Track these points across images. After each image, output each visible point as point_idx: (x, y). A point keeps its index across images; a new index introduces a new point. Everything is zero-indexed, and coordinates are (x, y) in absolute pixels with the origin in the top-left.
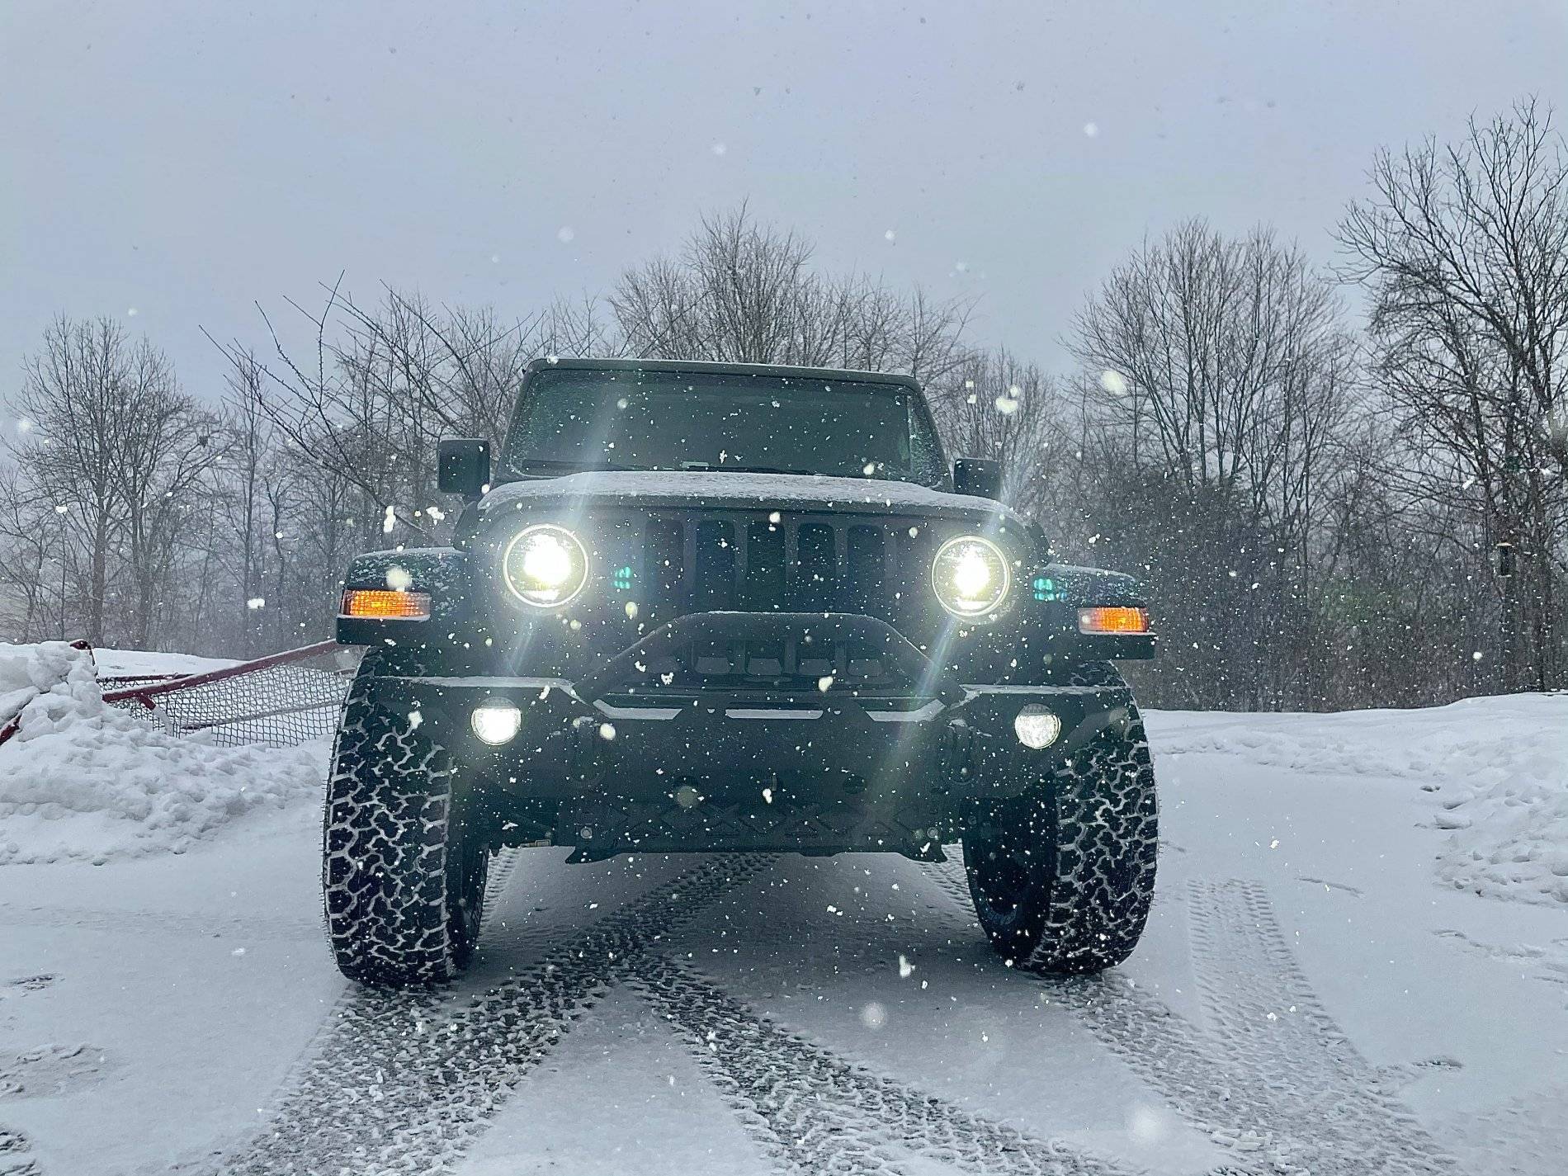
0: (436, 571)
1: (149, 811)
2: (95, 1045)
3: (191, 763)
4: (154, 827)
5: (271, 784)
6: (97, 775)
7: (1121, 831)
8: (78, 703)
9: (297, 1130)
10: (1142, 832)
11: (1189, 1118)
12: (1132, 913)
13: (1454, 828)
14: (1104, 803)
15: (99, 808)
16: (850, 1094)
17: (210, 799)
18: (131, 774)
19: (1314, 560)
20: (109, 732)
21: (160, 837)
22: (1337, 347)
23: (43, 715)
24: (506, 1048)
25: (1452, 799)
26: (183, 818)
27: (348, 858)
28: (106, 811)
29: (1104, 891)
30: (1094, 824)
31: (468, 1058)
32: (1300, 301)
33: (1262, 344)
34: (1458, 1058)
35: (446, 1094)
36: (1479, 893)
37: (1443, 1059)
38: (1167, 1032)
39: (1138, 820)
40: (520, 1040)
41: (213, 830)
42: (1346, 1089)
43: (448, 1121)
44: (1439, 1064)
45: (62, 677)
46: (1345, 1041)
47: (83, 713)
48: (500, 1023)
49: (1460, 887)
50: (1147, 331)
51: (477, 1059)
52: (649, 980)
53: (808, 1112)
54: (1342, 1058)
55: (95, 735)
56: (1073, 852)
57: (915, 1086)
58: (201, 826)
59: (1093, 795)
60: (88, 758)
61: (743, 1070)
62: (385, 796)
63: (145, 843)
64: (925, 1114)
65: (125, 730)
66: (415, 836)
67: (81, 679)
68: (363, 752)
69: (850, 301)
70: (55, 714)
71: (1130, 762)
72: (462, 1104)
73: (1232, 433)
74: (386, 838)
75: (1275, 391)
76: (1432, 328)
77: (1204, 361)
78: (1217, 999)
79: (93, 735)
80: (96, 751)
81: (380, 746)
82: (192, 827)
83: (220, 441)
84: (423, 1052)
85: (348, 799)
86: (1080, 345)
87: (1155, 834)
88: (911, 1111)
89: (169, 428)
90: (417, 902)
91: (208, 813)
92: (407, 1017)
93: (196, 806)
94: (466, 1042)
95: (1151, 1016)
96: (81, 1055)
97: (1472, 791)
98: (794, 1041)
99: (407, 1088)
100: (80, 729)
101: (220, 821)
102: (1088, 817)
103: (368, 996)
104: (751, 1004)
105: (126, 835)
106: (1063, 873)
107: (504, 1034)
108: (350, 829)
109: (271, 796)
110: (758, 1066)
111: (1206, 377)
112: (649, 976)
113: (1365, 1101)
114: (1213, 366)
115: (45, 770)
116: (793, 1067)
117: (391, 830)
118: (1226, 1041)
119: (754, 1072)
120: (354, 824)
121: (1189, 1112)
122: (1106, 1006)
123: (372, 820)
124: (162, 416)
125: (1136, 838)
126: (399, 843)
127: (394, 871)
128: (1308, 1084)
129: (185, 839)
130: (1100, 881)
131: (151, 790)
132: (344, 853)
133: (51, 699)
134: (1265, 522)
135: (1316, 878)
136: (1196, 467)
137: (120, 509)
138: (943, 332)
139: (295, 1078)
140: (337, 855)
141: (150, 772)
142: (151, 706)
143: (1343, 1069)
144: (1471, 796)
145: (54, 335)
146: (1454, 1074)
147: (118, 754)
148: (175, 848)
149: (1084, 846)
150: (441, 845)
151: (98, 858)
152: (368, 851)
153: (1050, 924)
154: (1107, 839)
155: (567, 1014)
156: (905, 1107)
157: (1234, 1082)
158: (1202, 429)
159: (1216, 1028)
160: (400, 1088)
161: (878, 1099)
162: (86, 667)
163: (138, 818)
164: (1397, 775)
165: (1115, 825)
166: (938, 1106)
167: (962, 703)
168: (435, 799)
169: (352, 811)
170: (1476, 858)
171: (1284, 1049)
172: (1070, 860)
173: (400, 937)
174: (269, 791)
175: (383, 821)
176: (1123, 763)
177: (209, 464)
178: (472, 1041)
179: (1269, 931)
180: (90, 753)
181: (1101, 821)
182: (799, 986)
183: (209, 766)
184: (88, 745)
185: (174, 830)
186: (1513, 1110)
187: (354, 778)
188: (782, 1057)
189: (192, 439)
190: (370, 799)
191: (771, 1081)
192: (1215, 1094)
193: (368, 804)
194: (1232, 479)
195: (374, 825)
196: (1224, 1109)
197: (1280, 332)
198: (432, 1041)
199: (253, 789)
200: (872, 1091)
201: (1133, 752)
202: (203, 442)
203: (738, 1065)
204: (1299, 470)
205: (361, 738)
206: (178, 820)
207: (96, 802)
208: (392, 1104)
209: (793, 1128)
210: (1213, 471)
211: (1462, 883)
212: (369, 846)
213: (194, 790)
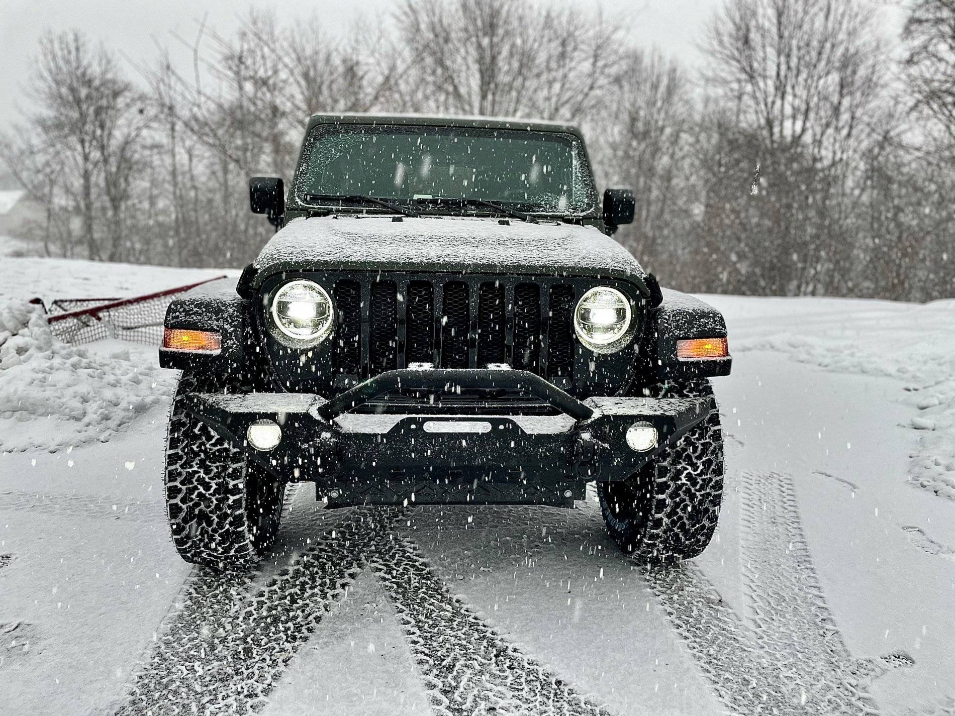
0: (226, 315)
1: (84, 414)
2: (27, 622)
3: (111, 378)
4: (88, 425)
5: (165, 389)
6: (49, 393)
7: (698, 487)
8: (36, 342)
9: (144, 703)
10: (713, 487)
11: (727, 706)
12: (702, 535)
13: (923, 429)
14: (687, 469)
15: (52, 414)
16: (505, 674)
17: (123, 404)
18: (71, 391)
19: (848, 191)
20: (57, 361)
21: (92, 431)
22: (878, 47)
23: (13, 352)
24: (287, 625)
25: (924, 403)
26: (107, 418)
27: (180, 504)
28: (56, 416)
29: (684, 524)
30: (679, 482)
31: (262, 635)
32: (856, 15)
33: (828, 45)
34: (911, 654)
35: (243, 670)
36: (936, 492)
37: (901, 653)
38: (719, 620)
39: (711, 480)
40: (297, 618)
41: (126, 425)
42: (835, 680)
43: (242, 696)
44: (899, 657)
45: (25, 324)
46: (837, 632)
47: (40, 348)
48: (286, 601)
49: (923, 486)
50: (752, 35)
51: (267, 636)
52: (386, 560)
53: (476, 692)
54: (834, 649)
55: (47, 365)
56: (664, 500)
57: (548, 668)
58: (118, 422)
59: (680, 463)
60: (43, 381)
61: (438, 648)
62: (202, 464)
63: (82, 436)
64: (552, 695)
65: (68, 359)
66: (223, 490)
67: (37, 326)
68: (186, 434)
69: (553, 14)
70: (21, 351)
71: (708, 440)
72: (252, 681)
73: (803, 107)
74: (204, 492)
75: (834, 78)
76: (942, 36)
77: (788, 56)
78: (754, 588)
79: (46, 364)
80: (48, 375)
81: (196, 431)
82: (113, 424)
83: (152, 111)
84: (235, 626)
85: (178, 466)
86: (706, 46)
87: (721, 488)
88: (544, 692)
89: (121, 102)
90: (228, 530)
91: (123, 414)
92: (229, 595)
93: (115, 409)
94: (262, 618)
95: (709, 601)
96: (18, 629)
97: (938, 398)
98: (473, 621)
99: (219, 663)
100: (38, 360)
101: (130, 418)
102: (676, 477)
103: (206, 574)
104: (449, 586)
105: (69, 431)
106: (656, 513)
107: (288, 611)
108: (180, 486)
109: (164, 397)
110: (447, 646)
111: (789, 68)
112: (387, 557)
113: (846, 693)
114: (794, 62)
115: (16, 391)
116: (471, 646)
117: (207, 487)
118: (758, 630)
119: (444, 650)
120: (182, 483)
121: (727, 700)
122: (680, 593)
123: (194, 480)
124: (116, 94)
125: (708, 490)
126: (213, 495)
127: (211, 512)
128: (809, 673)
129: (108, 432)
130: (681, 518)
131: (85, 400)
132: (177, 501)
133: (18, 341)
134: (819, 165)
135: (828, 473)
136: (776, 130)
137: (96, 155)
138: (614, 37)
139: (150, 652)
140: (172, 501)
141: (83, 388)
142: (99, 319)
143: (834, 660)
144: (936, 402)
145: (45, 41)
146: (908, 670)
147: (62, 377)
148: (102, 438)
149: (671, 497)
150: (241, 495)
151: (52, 448)
152: (192, 500)
153: (646, 541)
154: (688, 491)
155: (330, 593)
156: (540, 688)
157: (761, 668)
158: (783, 105)
159: (751, 617)
160: (215, 663)
161: (523, 680)
162: (40, 317)
163: (77, 419)
164: (890, 375)
165: (694, 484)
166: (562, 687)
167: (589, 421)
168: (235, 466)
169: (180, 474)
170: (937, 464)
171: (796, 639)
172: (661, 505)
173: (219, 548)
174: (163, 394)
175: (201, 481)
176: (703, 441)
177: (147, 127)
178: (266, 618)
179: (793, 523)
180: (45, 378)
181: (684, 481)
182: (482, 569)
183: (124, 379)
184: (43, 372)
185: (102, 426)
186: (946, 709)
187: (180, 453)
188: (463, 636)
189: (134, 110)
190: (191, 467)
191: (455, 659)
192: (746, 682)
193: (190, 470)
194: (800, 136)
195: (196, 483)
196: (751, 696)
197: (842, 36)
198: (241, 619)
199: (152, 394)
200: (520, 672)
201: (710, 433)
202: (141, 111)
203: (435, 644)
204: (845, 132)
205: (184, 425)
206: (102, 419)
207: (50, 410)
208: (208, 678)
209: (464, 707)
210: (788, 132)
211: (926, 483)
212: (193, 497)
213: (113, 399)
